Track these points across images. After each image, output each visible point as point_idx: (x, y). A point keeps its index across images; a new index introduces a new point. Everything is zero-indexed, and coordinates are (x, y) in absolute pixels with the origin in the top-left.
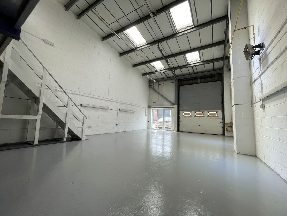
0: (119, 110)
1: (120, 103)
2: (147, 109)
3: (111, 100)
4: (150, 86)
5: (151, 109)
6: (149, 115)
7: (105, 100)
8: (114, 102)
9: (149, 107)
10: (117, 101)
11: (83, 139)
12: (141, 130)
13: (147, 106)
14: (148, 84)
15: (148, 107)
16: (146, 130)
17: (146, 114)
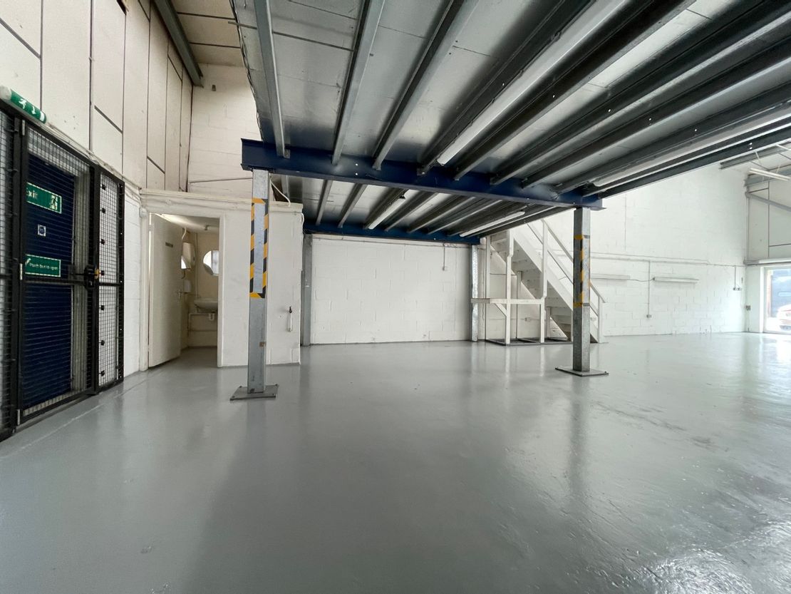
0: (654, 279)
1: (653, 262)
2: (741, 271)
3: (631, 258)
4: (749, 194)
5: (762, 268)
6: (748, 287)
7: (619, 259)
8: (638, 260)
9: (750, 262)
10: (645, 258)
11: (600, 342)
12: (721, 333)
13: (738, 261)
14: (745, 190)
15: (744, 263)
16: (740, 334)
17: (739, 284)
